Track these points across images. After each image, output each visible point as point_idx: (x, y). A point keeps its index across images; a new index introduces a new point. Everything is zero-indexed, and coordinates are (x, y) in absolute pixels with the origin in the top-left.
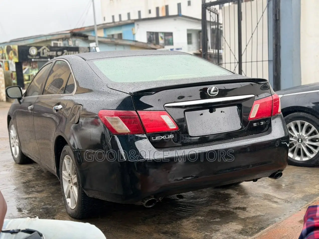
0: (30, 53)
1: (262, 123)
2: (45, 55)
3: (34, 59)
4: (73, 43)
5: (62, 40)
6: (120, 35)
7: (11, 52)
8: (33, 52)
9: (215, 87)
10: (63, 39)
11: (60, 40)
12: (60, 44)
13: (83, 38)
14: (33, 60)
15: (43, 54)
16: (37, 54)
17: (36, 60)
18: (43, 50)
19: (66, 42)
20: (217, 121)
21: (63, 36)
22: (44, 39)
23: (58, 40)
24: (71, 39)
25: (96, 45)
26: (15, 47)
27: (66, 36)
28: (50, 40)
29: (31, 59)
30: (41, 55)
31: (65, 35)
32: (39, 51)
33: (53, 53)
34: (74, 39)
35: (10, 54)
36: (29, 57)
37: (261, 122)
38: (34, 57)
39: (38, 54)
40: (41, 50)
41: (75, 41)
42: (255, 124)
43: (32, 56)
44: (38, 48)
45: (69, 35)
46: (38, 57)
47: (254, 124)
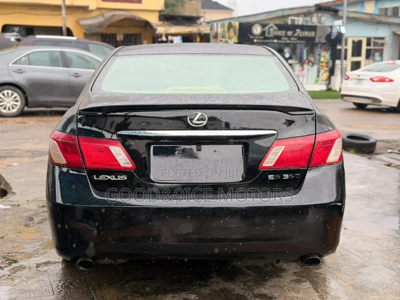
0: (253, 32)
1: (286, 176)
2: (271, 35)
3: (257, 39)
4: (317, 20)
5: (303, 15)
6: (396, 10)
7: (232, 30)
8: (257, 31)
9: (201, 113)
10: (306, 14)
11: (300, 16)
12: (299, 20)
13: (333, 13)
14: (255, 41)
15: (269, 33)
16: (261, 33)
17: (259, 41)
18: (269, 29)
19: (308, 18)
20: (203, 164)
21: (305, 10)
22: (280, 14)
23: (298, 15)
24: (315, 15)
25: (343, 23)
26: (236, 24)
27: (309, 11)
28: (289, 16)
29: (253, 40)
30: (267, 35)
31: (308, 9)
32: (264, 29)
33: (282, 33)
34: (320, 15)
35: (230, 33)
36: (251, 37)
37: (284, 175)
38: (257, 37)
39: (263, 33)
40: (266, 29)
41: (321, 17)
42: (271, 177)
43: (255, 36)
44: (263, 26)
45: (314, 8)
46: (262, 37)
47: (269, 176)
